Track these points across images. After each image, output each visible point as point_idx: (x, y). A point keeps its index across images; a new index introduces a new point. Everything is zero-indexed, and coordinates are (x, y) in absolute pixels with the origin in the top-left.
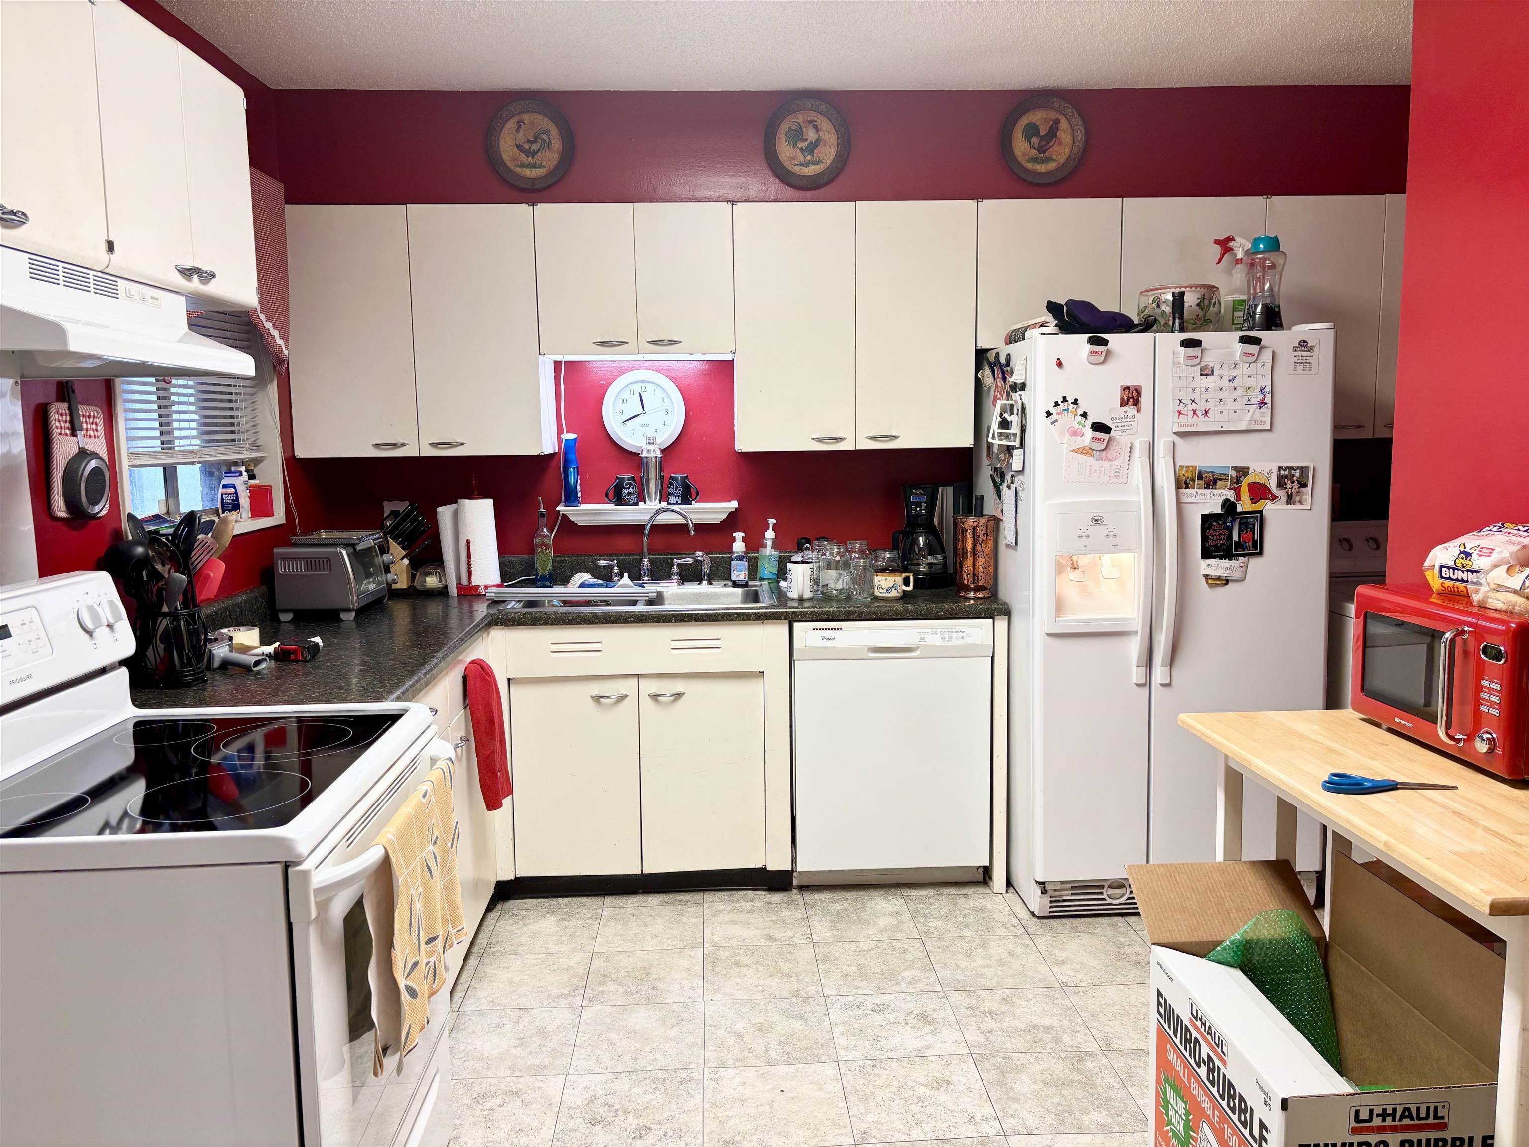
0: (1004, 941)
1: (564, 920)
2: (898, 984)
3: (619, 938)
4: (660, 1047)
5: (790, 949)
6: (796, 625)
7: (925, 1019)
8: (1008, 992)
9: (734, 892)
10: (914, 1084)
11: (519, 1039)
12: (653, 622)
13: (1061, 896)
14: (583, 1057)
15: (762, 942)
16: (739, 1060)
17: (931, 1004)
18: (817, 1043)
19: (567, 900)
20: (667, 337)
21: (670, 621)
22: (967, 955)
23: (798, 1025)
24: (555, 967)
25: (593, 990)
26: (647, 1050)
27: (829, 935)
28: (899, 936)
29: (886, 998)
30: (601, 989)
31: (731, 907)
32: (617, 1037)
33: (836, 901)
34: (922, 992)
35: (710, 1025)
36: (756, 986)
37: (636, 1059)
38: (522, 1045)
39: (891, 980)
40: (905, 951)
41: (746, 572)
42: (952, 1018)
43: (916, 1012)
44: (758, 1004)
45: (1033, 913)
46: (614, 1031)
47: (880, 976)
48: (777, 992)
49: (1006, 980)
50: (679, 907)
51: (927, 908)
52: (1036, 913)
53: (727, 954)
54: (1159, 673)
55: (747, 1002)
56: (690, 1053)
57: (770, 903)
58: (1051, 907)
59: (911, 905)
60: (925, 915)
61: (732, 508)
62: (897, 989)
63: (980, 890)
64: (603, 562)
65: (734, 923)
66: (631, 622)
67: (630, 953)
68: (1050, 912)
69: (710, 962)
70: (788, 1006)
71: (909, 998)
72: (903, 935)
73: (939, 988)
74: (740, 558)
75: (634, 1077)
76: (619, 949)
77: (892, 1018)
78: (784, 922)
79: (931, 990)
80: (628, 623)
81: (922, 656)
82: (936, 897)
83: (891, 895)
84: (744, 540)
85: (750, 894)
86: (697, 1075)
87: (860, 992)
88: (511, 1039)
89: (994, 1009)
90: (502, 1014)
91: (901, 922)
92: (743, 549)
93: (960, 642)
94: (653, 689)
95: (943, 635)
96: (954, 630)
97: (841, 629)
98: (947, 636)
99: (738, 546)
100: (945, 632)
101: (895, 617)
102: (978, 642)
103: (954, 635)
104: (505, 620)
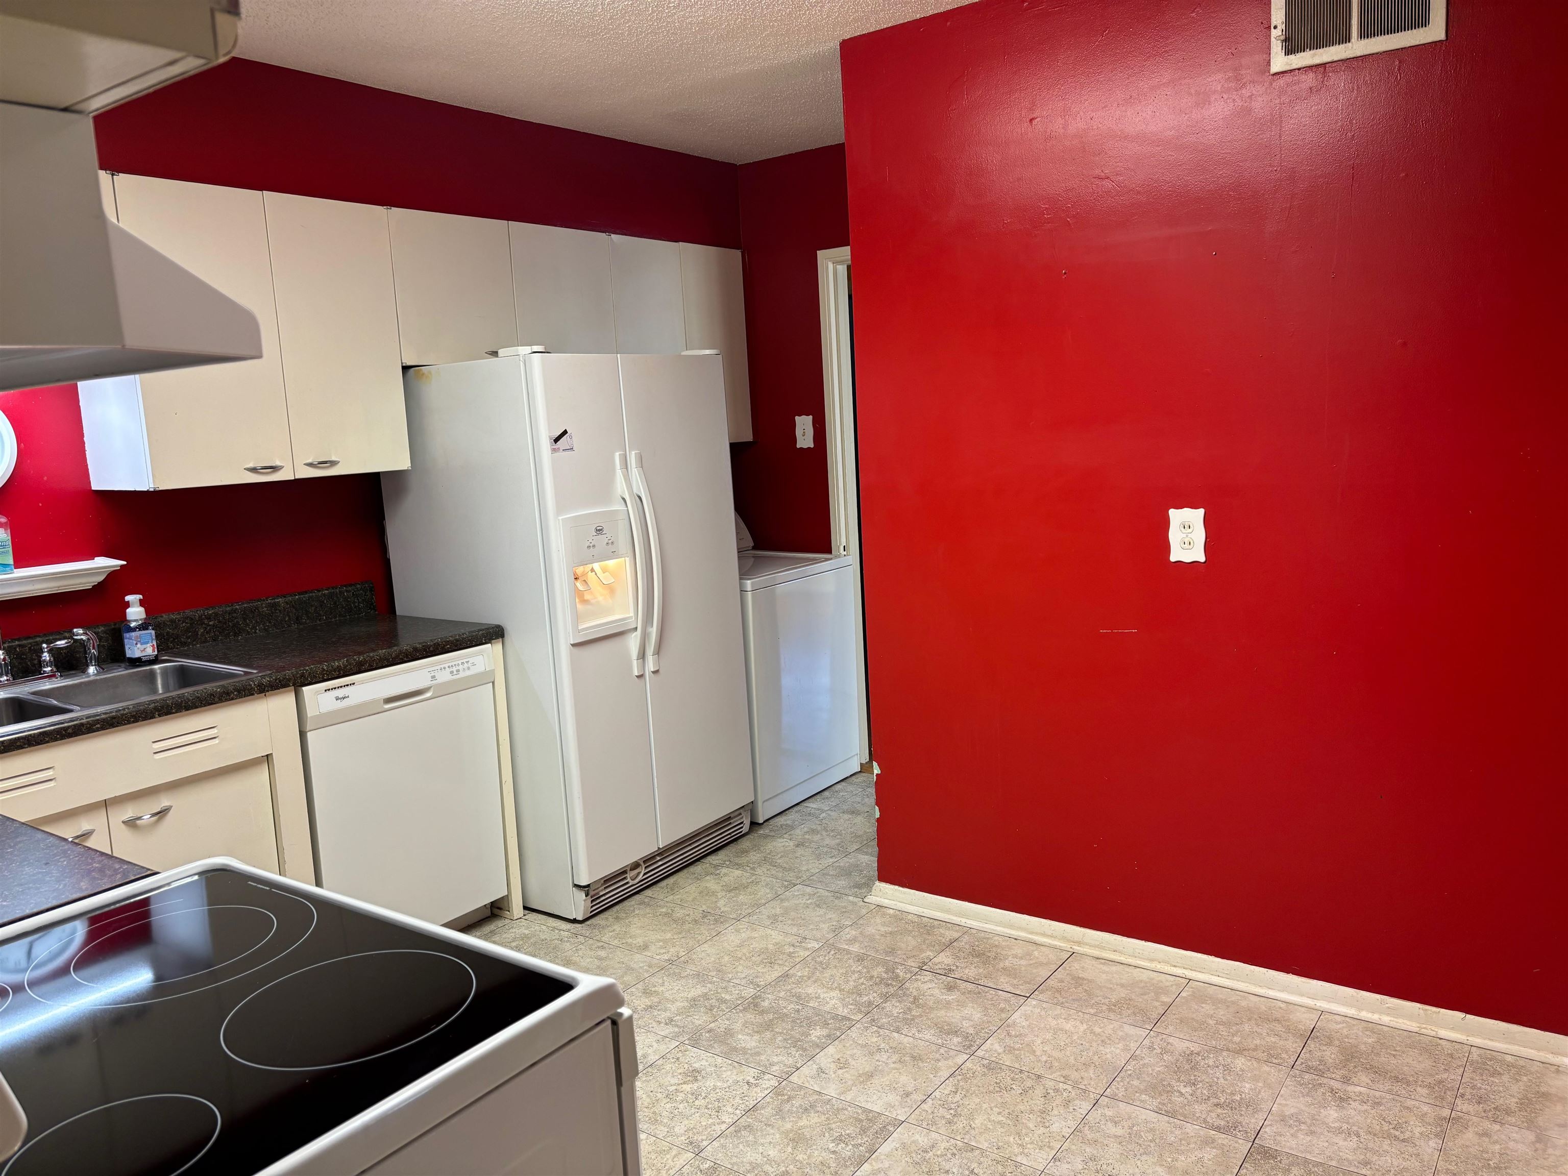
6: (305, 689)
10: (674, 1087)
12: (129, 723)
13: (598, 893)
21: (153, 717)
41: (155, 643)
45: (574, 921)
52: (580, 918)
54: (651, 665)
58: (592, 907)
61: (111, 567)
66: (98, 730)
68: (591, 912)
74: (143, 627)
81: (434, 696)
84: (142, 603)
92: (144, 616)
93: (468, 673)
94: (129, 812)
95: (451, 670)
96: (460, 662)
97: (354, 684)
98: (454, 669)
99: (135, 612)
100: (452, 666)
101: (405, 659)
102: (482, 669)
103: (461, 667)
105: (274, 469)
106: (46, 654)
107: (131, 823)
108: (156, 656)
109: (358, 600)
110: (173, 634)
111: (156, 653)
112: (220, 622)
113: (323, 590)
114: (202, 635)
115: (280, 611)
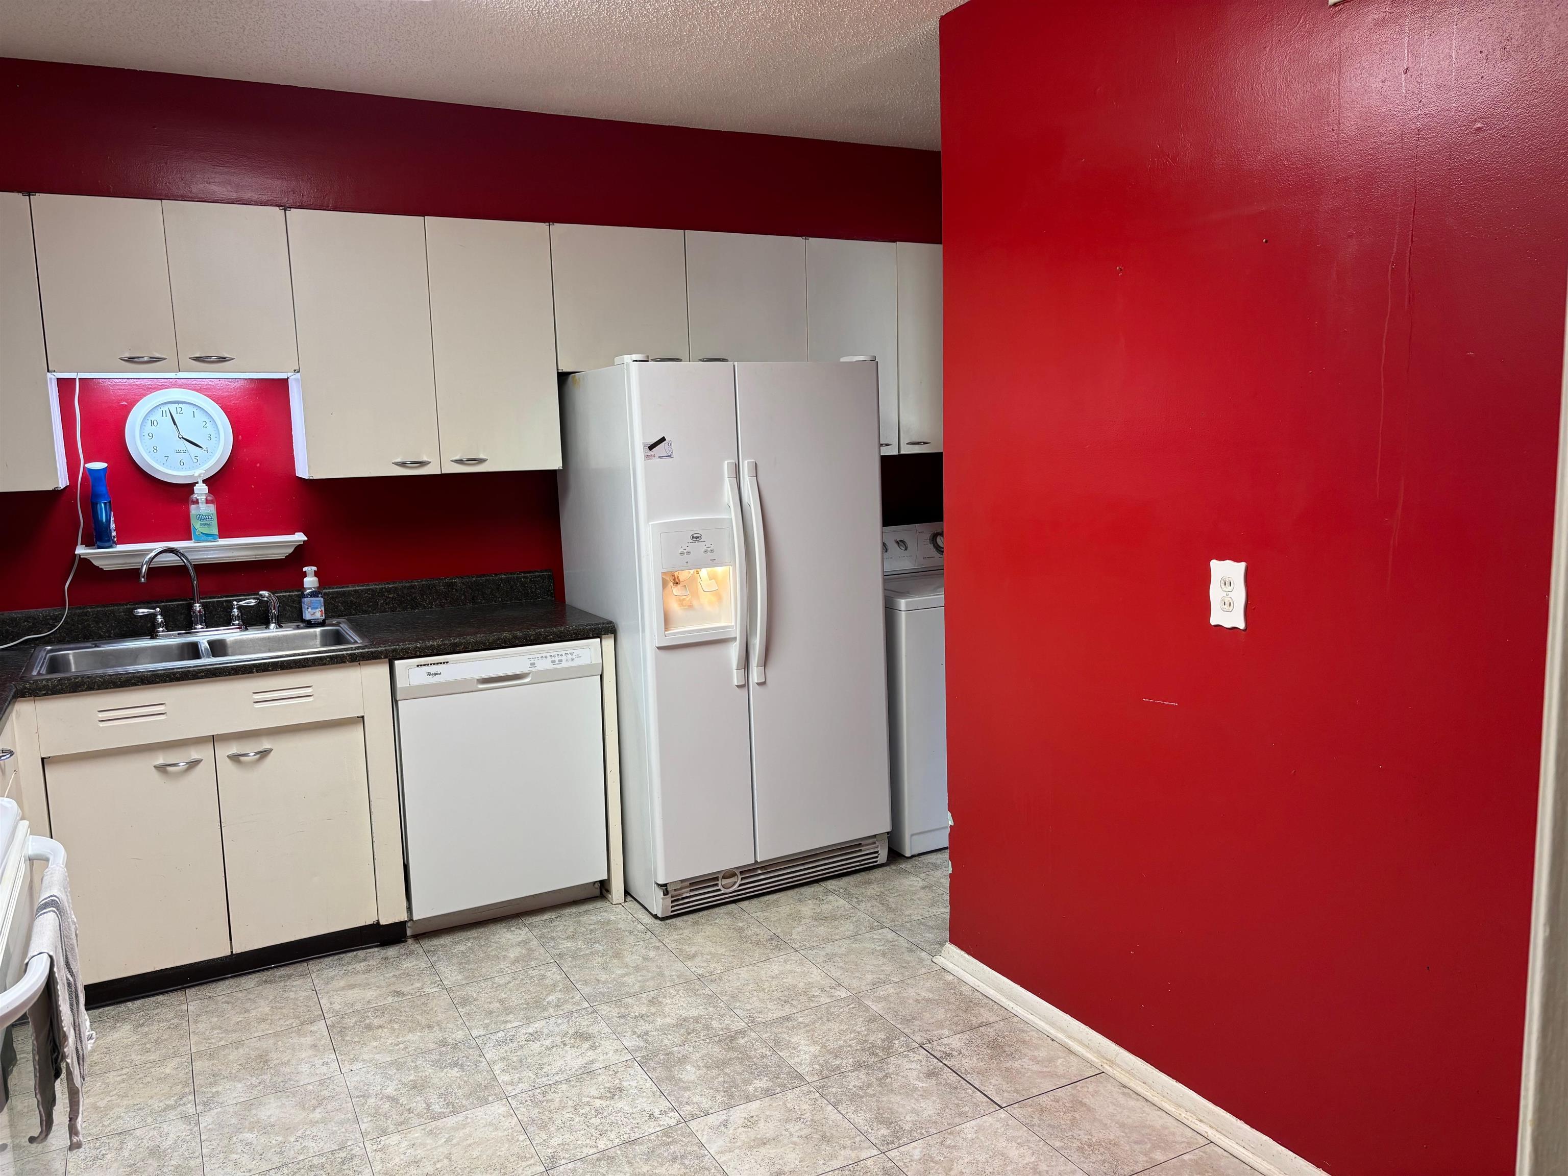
0: (636, 948)
1: (142, 1025)
2: (545, 1009)
3: (218, 1031)
4: (307, 1133)
5: (423, 1000)
6: (397, 663)
7: (584, 1037)
8: (652, 994)
9: (342, 956)
10: (588, 1099)
11: (130, 1166)
13: (681, 894)
14: (217, 1166)
15: (390, 999)
16: (401, 1124)
17: (584, 1023)
18: (479, 1085)
19: (138, 1003)
20: (214, 353)
21: (251, 672)
22: (604, 968)
23: (455, 1072)
24: (149, 1079)
25: (204, 1092)
26: (292, 1139)
27: (460, 977)
28: (533, 963)
29: (538, 1025)
30: (214, 1090)
31: (343, 972)
32: (251, 1136)
33: (457, 943)
34: (571, 1013)
35: (357, 1097)
36: (397, 1045)
37: (281, 1153)
38: (136, 1171)
39: (537, 1007)
40: (543, 977)
41: (323, 609)
42: (607, 1030)
43: (571, 1032)
44: (405, 1063)
45: (656, 917)
46: (246, 1130)
47: (525, 1006)
48: (422, 1046)
49: (647, 983)
50: (282, 984)
51: (552, 931)
52: (660, 915)
53: (354, 1020)
54: (755, 675)
55: (392, 1064)
56: (343, 1130)
57: (386, 958)
58: (672, 907)
59: (536, 932)
60: (553, 939)
61: (300, 541)
62: (546, 1014)
63: (599, 904)
64: (142, 611)
65: (352, 987)
66: (202, 677)
67: (238, 1044)
68: (672, 912)
69: (337, 1031)
70: (438, 1057)
71: (560, 1021)
72: (536, 961)
73: (586, 1005)
74: (314, 594)
75: (286, 1171)
76: (223, 1043)
77: (548, 1042)
78: (408, 975)
79: (579, 1008)
81: (531, 682)
82: (558, 919)
83: (513, 926)
84: (316, 574)
85: (361, 954)
86: (357, 1151)
87: (509, 1026)
88: (119, 1168)
89: (644, 1012)
90: (97, 1144)
91: (530, 950)
92: (317, 585)
93: (571, 664)
94: (234, 749)
95: (553, 659)
97: (447, 662)
98: (557, 659)
99: (310, 581)
100: (554, 656)
101: (503, 645)
102: (587, 662)
103: (564, 658)
104: (35, 689)
105: (422, 464)
106: (235, 610)
107: (235, 758)
108: (324, 620)
109: (535, 586)
111: (323, 617)
112: (398, 595)
114: (382, 605)
115: (456, 590)
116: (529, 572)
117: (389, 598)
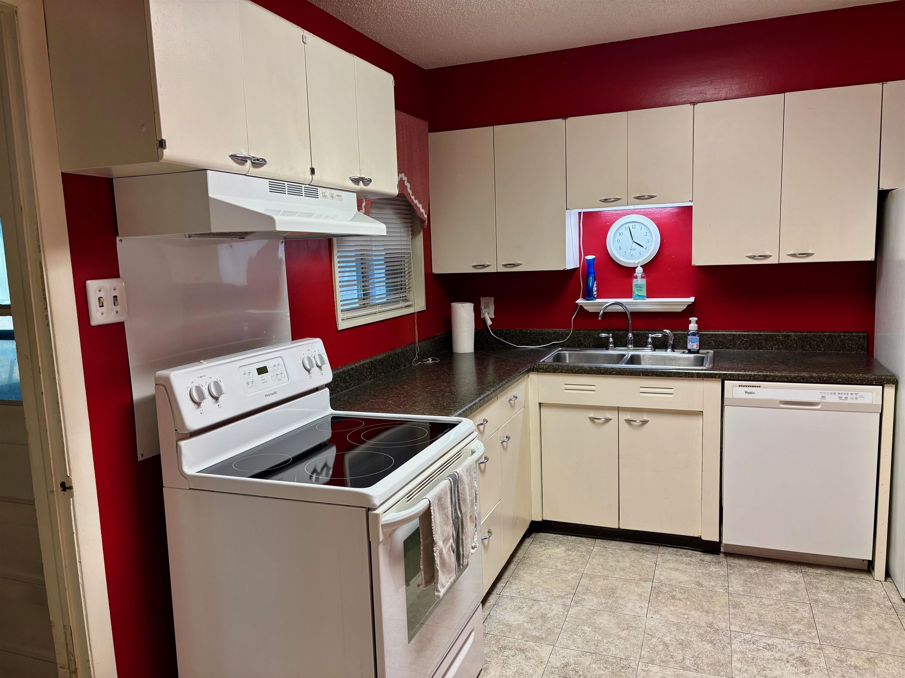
0: (876, 617)
1: (569, 550)
2: (786, 633)
3: (600, 567)
4: (614, 641)
5: (711, 594)
6: (726, 382)
7: (803, 661)
8: (872, 655)
9: (679, 549)
11: (530, 618)
12: (628, 375)
14: (565, 637)
15: (693, 586)
16: (663, 662)
17: (809, 653)
18: (719, 662)
19: (573, 538)
20: (646, 194)
21: (639, 375)
22: (844, 622)
23: (709, 647)
24: (559, 578)
25: (578, 596)
26: (605, 641)
27: (741, 589)
28: (794, 599)
29: (776, 641)
30: (583, 597)
31: (675, 559)
32: (588, 629)
33: (750, 567)
34: (803, 642)
35: (648, 634)
36: (684, 614)
37: (597, 646)
38: (531, 622)
39: (782, 629)
40: (797, 610)
41: (698, 343)
42: (823, 665)
43: (796, 655)
44: (683, 627)
46: (587, 625)
47: (774, 625)
48: (697, 622)
49: (872, 646)
50: (641, 554)
51: (819, 583)
53: (668, 589)
55: (675, 624)
56: (632, 649)
57: (703, 561)
59: (807, 579)
60: (817, 588)
61: (690, 302)
62: (785, 636)
63: (864, 576)
64: (603, 335)
65: (676, 570)
66: (614, 374)
67: (606, 578)
69: (656, 591)
70: (703, 632)
71: (792, 645)
72: (797, 599)
73: (817, 641)
74: (694, 334)
75: (594, 657)
76: (599, 574)
77: (777, 655)
78: (711, 575)
79: (811, 641)
80: (612, 374)
81: (820, 409)
82: (827, 576)
83: (793, 569)
84: (697, 322)
85: (690, 552)
86: (633, 665)
87: (757, 633)
88: (525, 617)
89: (859, 665)
90: (523, 601)
91: (797, 590)
92: (696, 328)
93: (854, 401)
94: (628, 416)
95: (840, 396)
96: (849, 393)
97: (760, 387)
98: (843, 396)
99: (693, 326)
100: (842, 394)
101: (801, 381)
102: (870, 402)
103: (849, 396)
104: (538, 369)
105: (765, 257)
106: (650, 339)
107: (629, 421)
108: (698, 350)
109: (852, 342)
110: (722, 341)
111: (698, 348)
112: (750, 340)
113: (826, 332)
114: (739, 345)
115: (791, 340)
116: (848, 332)
117: (744, 341)
